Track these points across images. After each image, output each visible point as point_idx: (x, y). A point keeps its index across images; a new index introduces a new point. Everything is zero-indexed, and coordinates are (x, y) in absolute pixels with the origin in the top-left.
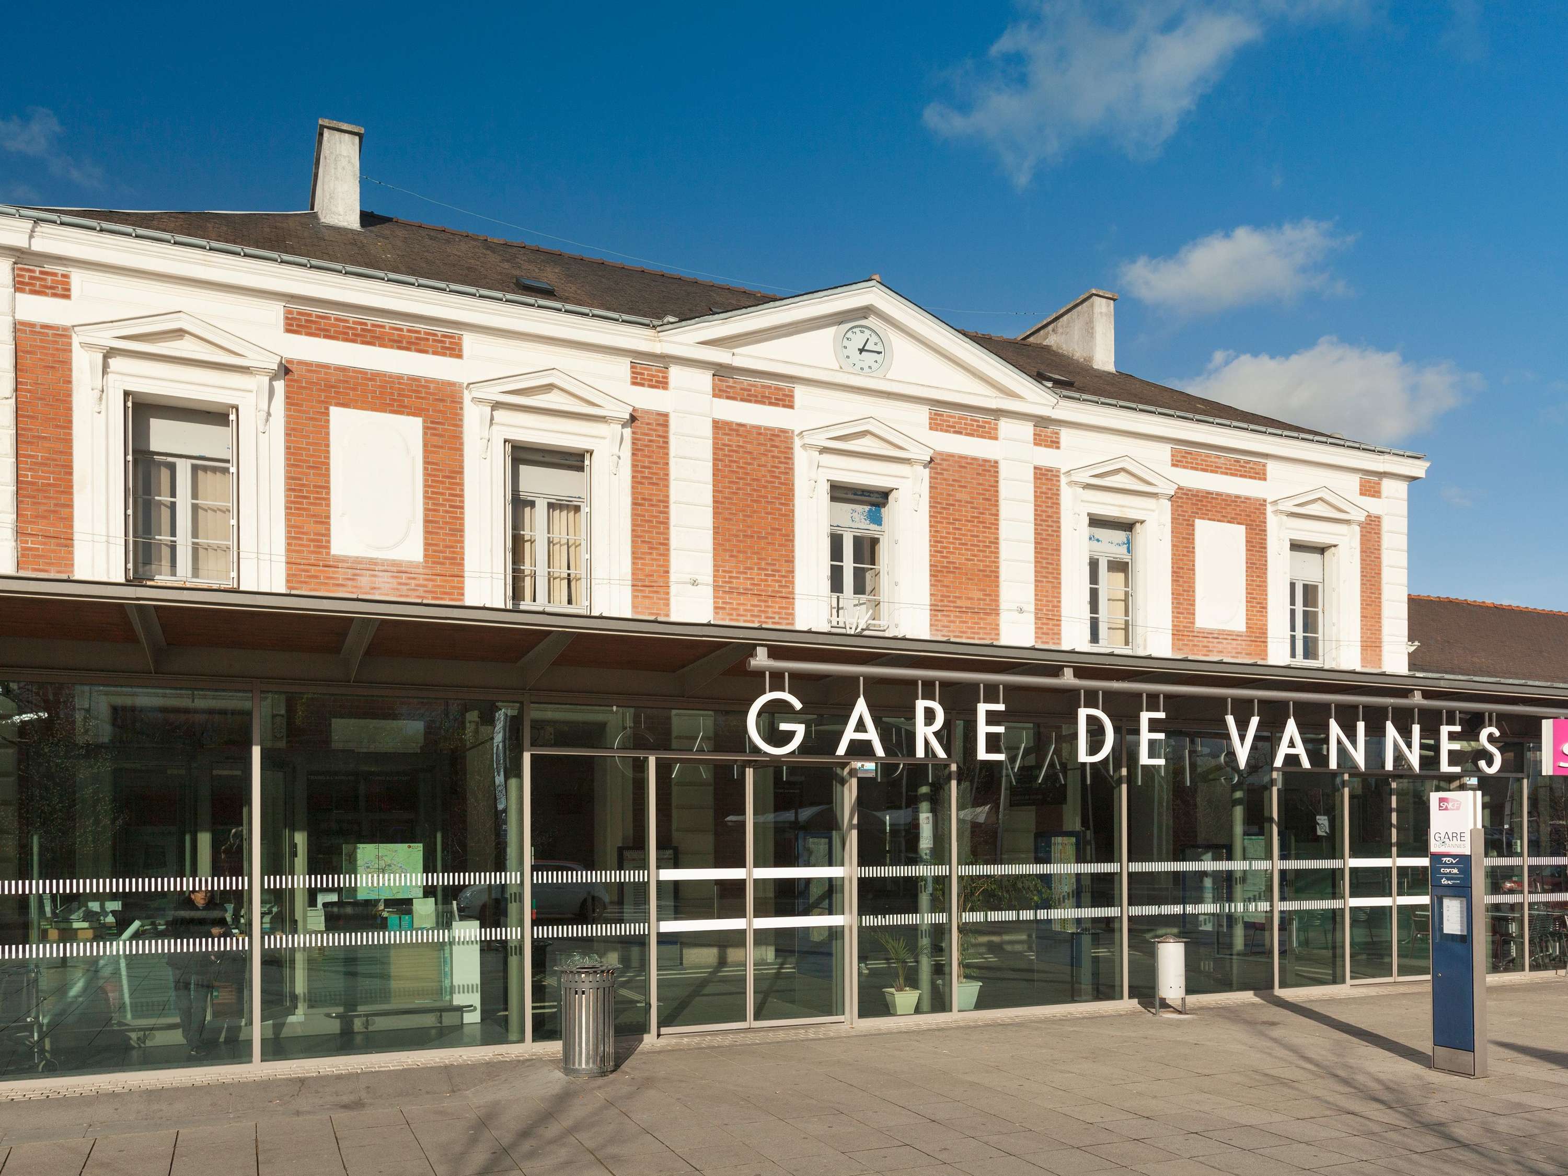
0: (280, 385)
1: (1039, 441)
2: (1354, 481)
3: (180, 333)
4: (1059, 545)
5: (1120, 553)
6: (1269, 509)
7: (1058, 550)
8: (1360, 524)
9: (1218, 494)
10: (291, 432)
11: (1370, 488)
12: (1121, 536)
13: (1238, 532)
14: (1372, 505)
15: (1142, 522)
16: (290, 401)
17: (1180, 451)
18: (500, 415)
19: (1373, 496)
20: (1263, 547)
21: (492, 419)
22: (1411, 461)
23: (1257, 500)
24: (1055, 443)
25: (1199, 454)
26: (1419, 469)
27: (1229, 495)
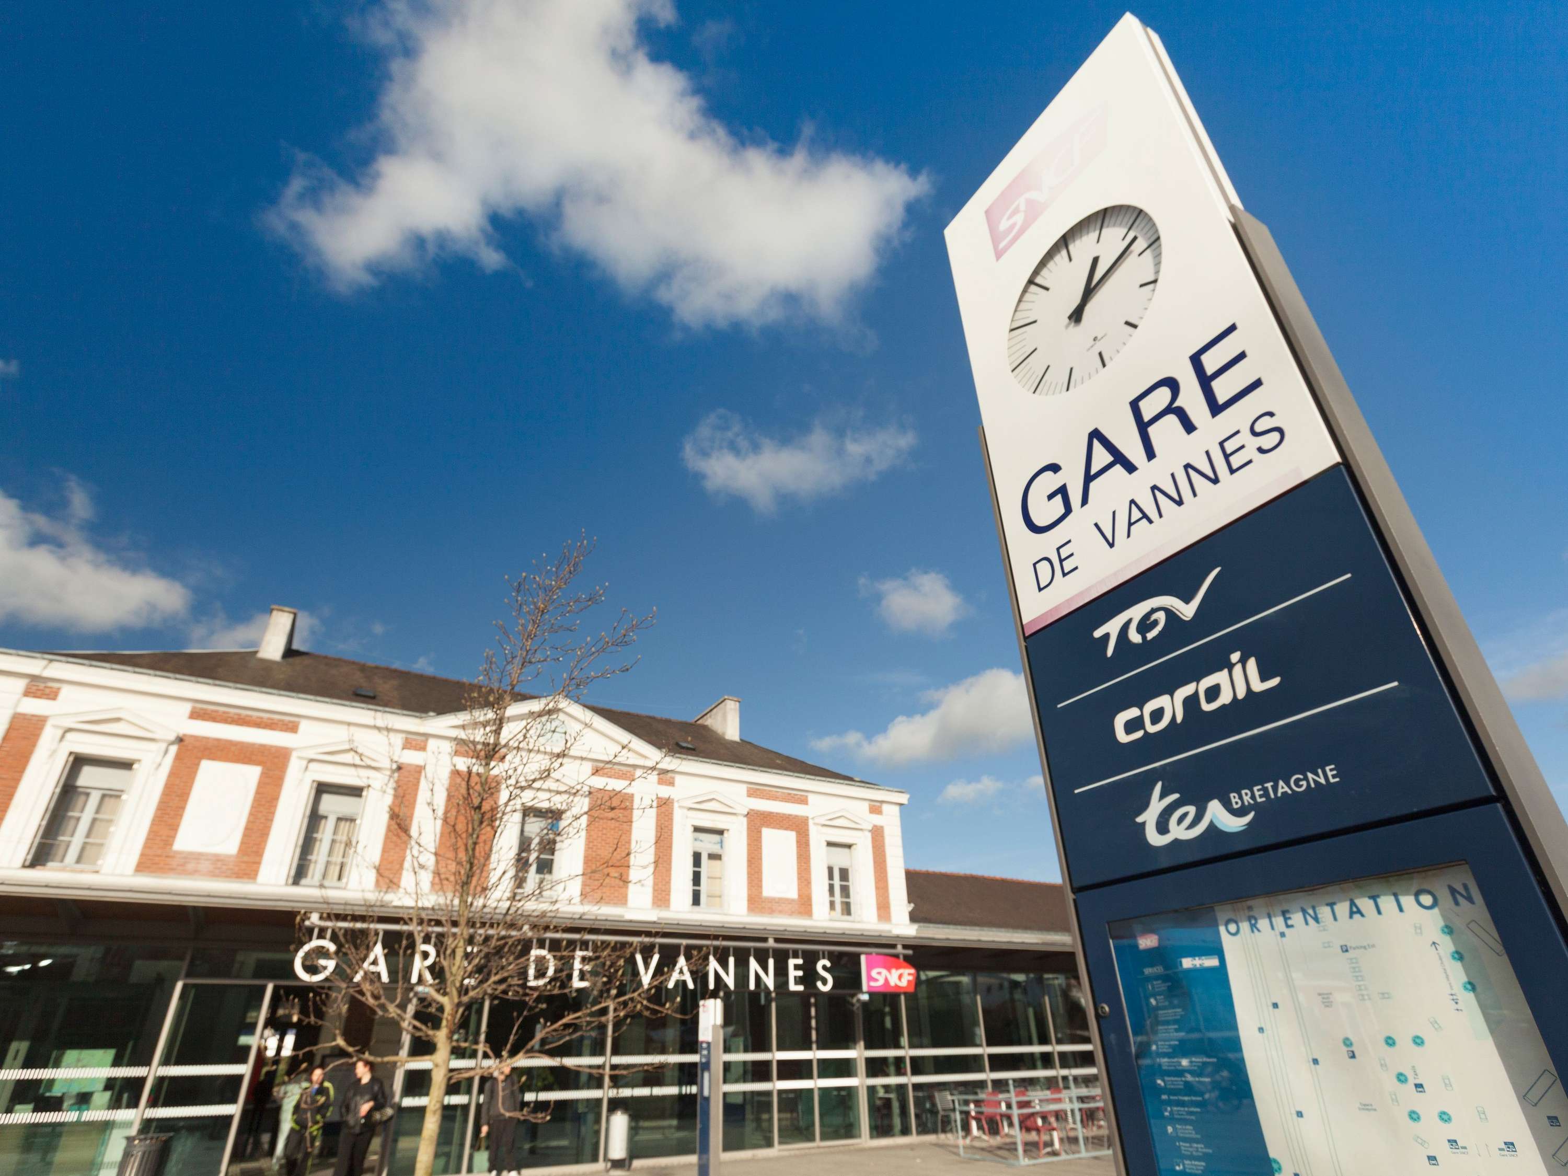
0: (174, 749)
1: (661, 782)
2: (866, 806)
3: (118, 720)
4: (671, 844)
5: (716, 849)
6: (811, 822)
7: (670, 847)
8: (870, 831)
9: (777, 813)
10: (173, 774)
11: (876, 808)
12: (716, 838)
13: (791, 836)
14: (876, 820)
15: (728, 830)
16: (178, 757)
17: (753, 789)
18: (313, 766)
19: (878, 814)
20: (807, 844)
21: (307, 767)
22: (897, 794)
23: (803, 817)
24: (671, 783)
25: (765, 790)
26: (904, 798)
27: (784, 814)
